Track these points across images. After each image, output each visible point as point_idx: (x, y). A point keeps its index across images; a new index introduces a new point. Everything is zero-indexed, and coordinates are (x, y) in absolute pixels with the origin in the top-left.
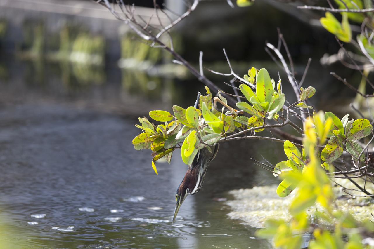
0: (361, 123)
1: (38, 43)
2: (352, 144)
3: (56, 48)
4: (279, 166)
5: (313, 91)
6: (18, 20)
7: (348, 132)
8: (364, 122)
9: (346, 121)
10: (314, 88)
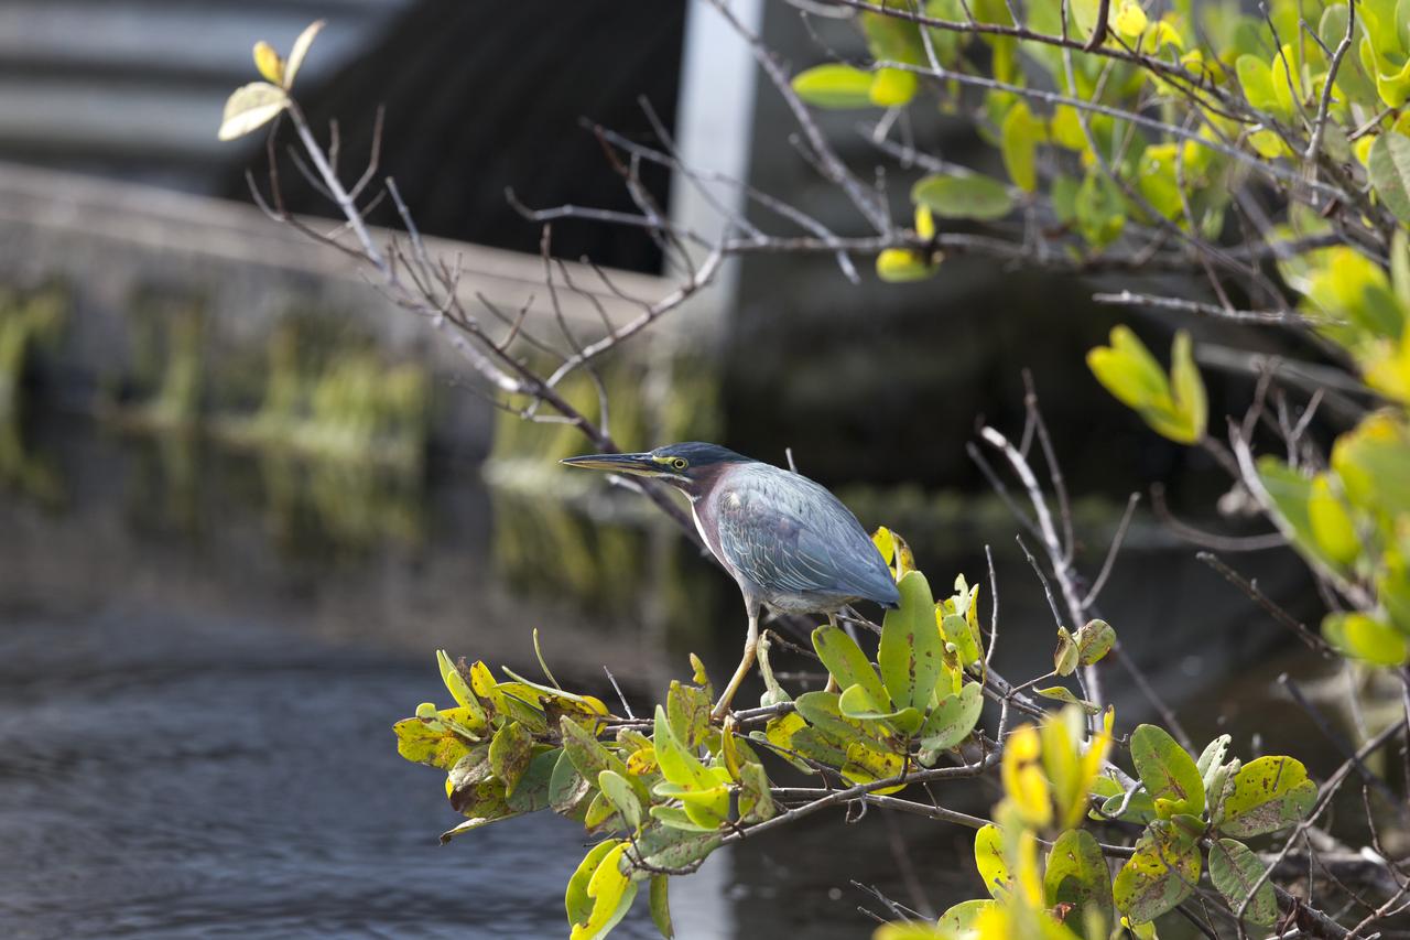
0: (1274, 772)
1: (181, 376)
2: (1232, 851)
3: (250, 402)
4: (957, 919)
5: (1108, 636)
6: (111, 287)
7: (1217, 806)
8: (1283, 771)
9: (1217, 760)
10: (1109, 628)
